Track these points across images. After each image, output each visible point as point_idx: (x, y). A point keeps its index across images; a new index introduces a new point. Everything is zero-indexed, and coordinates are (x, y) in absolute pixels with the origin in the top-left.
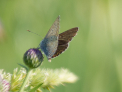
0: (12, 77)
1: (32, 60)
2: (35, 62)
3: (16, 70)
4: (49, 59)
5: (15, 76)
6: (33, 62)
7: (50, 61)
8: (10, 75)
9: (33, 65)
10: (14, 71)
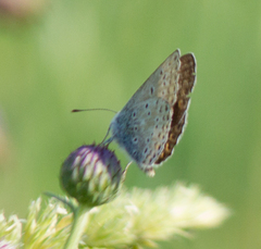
0: (25, 229)
1: (87, 182)
2: (97, 188)
3: (36, 205)
4: (147, 170)
5: (34, 225)
6: (91, 187)
7: (152, 174)
8: (18, 223)
9: (91, 197)
10: (31, 208)
